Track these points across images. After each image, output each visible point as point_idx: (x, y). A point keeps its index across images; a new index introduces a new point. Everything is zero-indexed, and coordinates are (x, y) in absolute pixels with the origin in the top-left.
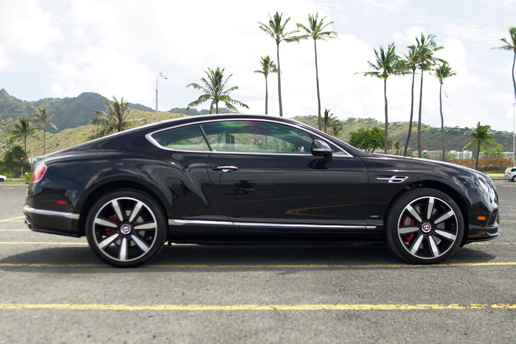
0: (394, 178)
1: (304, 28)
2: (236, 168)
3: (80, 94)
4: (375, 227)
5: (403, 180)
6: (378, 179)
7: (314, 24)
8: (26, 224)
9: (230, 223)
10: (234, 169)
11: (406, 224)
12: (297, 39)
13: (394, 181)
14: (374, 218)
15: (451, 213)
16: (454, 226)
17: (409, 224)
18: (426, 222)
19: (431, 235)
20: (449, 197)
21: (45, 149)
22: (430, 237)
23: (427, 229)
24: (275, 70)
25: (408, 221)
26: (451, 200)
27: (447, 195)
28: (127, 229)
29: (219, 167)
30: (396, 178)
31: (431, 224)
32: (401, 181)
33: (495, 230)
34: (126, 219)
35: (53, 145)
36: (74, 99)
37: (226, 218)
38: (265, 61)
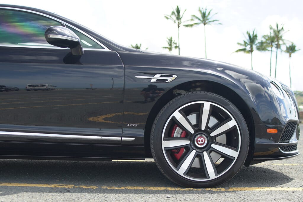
0: (158, 76)
1: (197, 18)
4: (133, 139)
5: (169, 79)
6: (137, 77)
7: (204, 15)
11: (174, 136)
12: (191, 25)
13: (158, 80)
14: (133, 127)
15: (232, 123)
16: (235, 140)
17: (179, 136)
18: (201, 134)
19: (206, 151)
20: (230, 103)
22: (205, 153)
23: (201, 143)
24: (176, 47)
25: (177, 132)
26: (232, 107)
27: (227, 101)
30: (161, 76)
31: (207, 137)
32: (167, 80)
33: (294, 147)
38: (169, 40)
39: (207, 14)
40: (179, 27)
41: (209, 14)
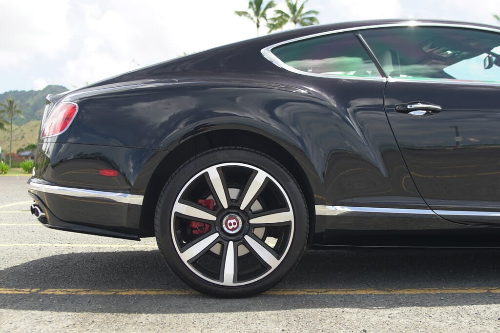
2: (439, 108)
3: (45, 87)
8: (34, 217)
9: (429, 212)
10: (435, 111)
21: (11, 142)
28: (234, 224)
29: (408, 107)
34: (234, 205)
35: (18, 138)
36: (39, 91)
37: (421, 202)
39: (298, 8)
40: (258, 26)
41: (302, 7)
